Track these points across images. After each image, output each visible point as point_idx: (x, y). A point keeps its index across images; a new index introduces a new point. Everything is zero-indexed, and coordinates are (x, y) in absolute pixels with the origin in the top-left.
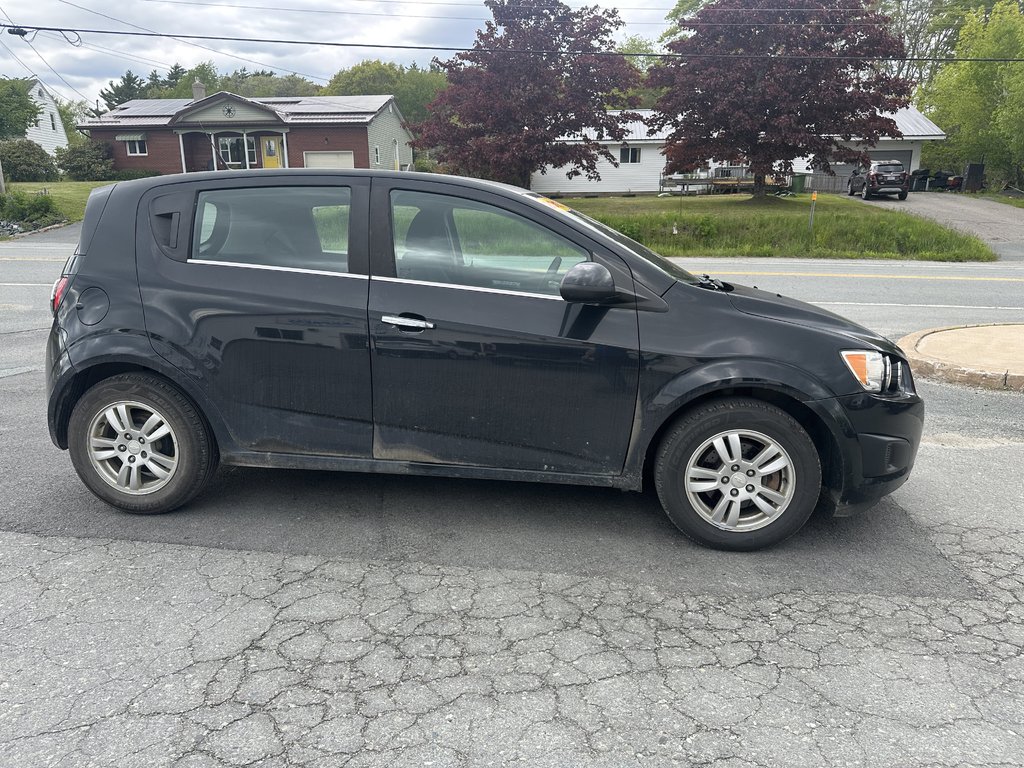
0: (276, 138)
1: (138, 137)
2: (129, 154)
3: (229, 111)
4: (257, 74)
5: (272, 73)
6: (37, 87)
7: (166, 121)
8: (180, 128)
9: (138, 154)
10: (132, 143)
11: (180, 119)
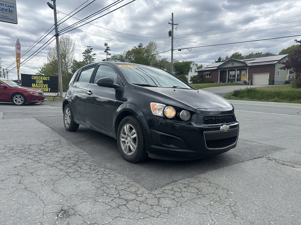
0: (246, 70)
1: (209, 73)
2: (206, 77)
3: (233, 64)
4: (257, 54)
5: (261, 53)
6: (192, 63)
7: (216, 68)
8: (219, 69)
9: (209, 77)
10: (208, 74)
11: (220, 67)
